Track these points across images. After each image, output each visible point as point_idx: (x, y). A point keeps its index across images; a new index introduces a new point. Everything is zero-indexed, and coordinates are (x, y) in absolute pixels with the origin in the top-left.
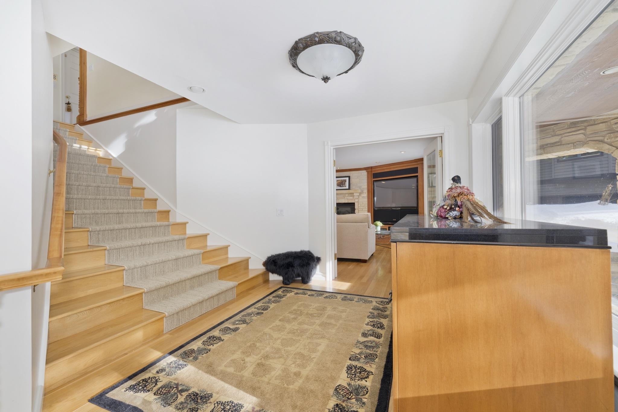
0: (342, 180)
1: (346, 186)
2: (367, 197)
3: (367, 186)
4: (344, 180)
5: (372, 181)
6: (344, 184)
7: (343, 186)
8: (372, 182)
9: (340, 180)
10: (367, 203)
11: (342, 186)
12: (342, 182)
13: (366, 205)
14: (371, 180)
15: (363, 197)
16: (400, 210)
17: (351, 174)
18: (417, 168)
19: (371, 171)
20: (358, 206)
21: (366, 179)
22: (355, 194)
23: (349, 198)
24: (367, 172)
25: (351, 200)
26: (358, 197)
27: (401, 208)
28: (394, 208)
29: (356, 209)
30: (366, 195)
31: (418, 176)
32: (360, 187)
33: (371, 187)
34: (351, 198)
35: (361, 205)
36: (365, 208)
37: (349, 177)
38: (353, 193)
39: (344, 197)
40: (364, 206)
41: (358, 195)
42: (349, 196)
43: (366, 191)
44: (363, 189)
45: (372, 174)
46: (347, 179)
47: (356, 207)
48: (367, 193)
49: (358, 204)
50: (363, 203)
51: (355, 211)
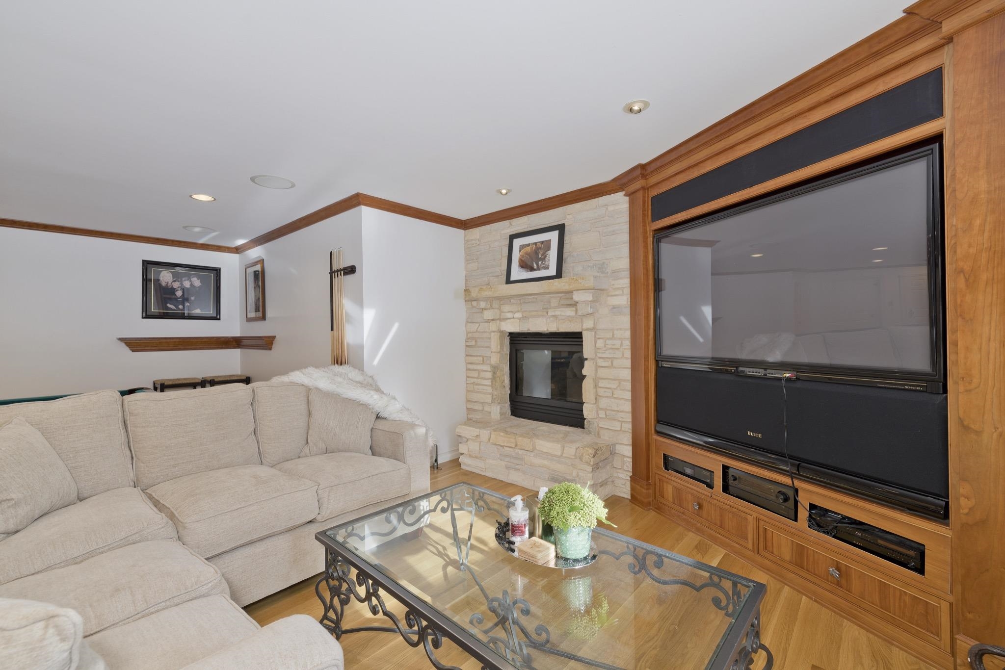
0: (536, 244)
1: (547, 268)
2: (628, 311)
3: (628, 260)
4: (542, 242)
5: (650, 234)
6: (545, 257)
7: (538, 269)
8: (650, 240)
9: (528, 245)
10: (628, 334)
11: (535, 266)
12: (536, 252)
13: (627, 344)
14: (645, 232)
15: (614, 307)
17: (568, 217)
18: (937, 75)
19: (643, 188)
20: (596, 346)
21: (626, 227)
22: (577, 297)
23: (563, 314)
24: (627, 198)
25: (570, 322)
26: (590, 311)
27: (795, 373)
28: (751, 370)
29: (586, 359)
30: (627, 302)
31: (938, 138)
32: (602, 268)
33: (642, 263)
34: (570, 312)
35: (608, 342)
36: (623, 354)
37: (561, 228)
38: (572, 292)
39: (546, 310)
40: (618, 349)
41: (590, 298)
42: (562, 305)
43: (625, 282)
44: (614, 272)
45: (650, 199)
46: (554, 236)
47: (588, 350)
48: (627, 291)
49: (595, 337)
50: (616, 332)
51: (583, 367)
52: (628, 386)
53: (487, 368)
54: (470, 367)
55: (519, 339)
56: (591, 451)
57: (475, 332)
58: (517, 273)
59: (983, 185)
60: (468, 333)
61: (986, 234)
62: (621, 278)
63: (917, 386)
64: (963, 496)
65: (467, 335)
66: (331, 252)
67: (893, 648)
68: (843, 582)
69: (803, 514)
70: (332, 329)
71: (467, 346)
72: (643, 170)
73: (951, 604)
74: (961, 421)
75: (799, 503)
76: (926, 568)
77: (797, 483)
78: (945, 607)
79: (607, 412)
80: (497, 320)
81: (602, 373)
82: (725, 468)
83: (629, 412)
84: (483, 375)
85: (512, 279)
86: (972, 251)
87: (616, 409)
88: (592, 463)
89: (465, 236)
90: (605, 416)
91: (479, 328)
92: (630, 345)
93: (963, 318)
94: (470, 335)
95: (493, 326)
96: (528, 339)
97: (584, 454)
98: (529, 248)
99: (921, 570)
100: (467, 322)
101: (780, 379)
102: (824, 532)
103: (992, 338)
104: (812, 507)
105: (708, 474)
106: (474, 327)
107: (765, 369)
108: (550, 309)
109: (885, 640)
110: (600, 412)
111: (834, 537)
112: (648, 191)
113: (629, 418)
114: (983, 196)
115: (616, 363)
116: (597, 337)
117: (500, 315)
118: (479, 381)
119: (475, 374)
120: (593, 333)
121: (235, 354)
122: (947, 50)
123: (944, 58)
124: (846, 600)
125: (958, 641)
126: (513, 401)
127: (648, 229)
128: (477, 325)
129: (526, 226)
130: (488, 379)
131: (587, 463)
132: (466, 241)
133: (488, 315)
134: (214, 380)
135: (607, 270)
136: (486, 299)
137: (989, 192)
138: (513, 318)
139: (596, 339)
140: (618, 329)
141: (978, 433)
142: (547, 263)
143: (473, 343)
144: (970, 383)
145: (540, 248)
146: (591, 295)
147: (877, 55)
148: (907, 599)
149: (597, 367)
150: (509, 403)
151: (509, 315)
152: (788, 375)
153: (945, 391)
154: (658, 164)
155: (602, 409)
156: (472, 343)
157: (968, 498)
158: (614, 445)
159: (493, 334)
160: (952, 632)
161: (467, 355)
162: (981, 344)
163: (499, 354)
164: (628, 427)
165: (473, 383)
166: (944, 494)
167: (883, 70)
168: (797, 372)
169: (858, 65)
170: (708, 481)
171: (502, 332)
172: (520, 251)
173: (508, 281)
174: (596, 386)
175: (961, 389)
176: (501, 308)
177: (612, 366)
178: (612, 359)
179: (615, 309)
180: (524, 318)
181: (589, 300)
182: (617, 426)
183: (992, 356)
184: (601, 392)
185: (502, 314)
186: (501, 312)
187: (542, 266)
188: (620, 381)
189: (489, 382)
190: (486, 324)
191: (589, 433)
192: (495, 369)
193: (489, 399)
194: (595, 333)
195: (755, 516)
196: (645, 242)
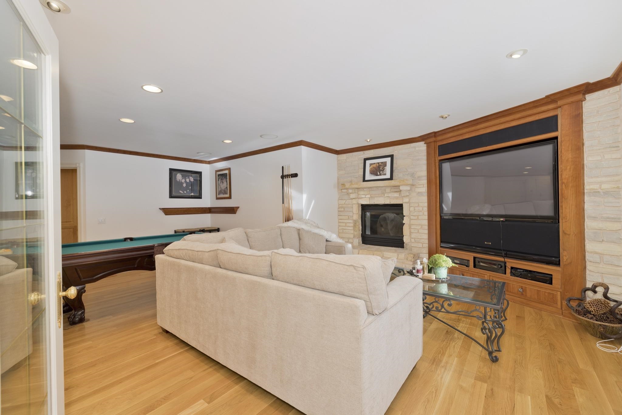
0: (379, 163)
1: (385, 175)
2: (426, 194)
3: (426, 172)
4: (382, 163)
5: (437, 161)
6: (383, 170)
7: (380, 175)
8: (437, 164)
9: (374, 164)
10: (426, 204)
11: (379, 174)
12: (379, 167)
13: (426, 209)
14: (435, 160)
15: (419, 193)
16: (502, 221)
17: (395, 151)
18: (556, 117)
19: (434, 141)
20: (410, 210)
21: (425, 158)
22: (401, 188)
23: (393, 195)
24: (426, 145)
25: (397, 199)
26: (408, 194)
27: (505, 218)
28: (486, 218)
29: (405, 216)
30: (426, 190)
31: (556, 138)
32: (412, 175)
33: (434, 174)
34: (396, 195)
35: (416, 208)
36: (423, 214)
37: (392, 156)
38: (399, 186)
39: (384, 194)
40: (421, 211)
41: (409, 189)
42: (392, 191)
43: (425, 182)
44: (419, 177)
45: (437, 146)
46: (388, 160)
47: (405, 212)
48: (426, 185)
49: (409, 205)
50: (420, 204)
51: (403, 220)
52: (427, 227)
53: (351, 221)
54: (340, 221)
55: (365, 207)
56: (412, 256)
57: (343, 204)
58: (368, 177)
59: (570, 156)
60: (339, 205)
61: (571, 172)
62: (422, 180)
63: (550, 221)
64: (564, 256)
65: (339, 206)
66: (283, 167)
67: (542, 311)
68: (524, 293)
69: (508, 271)
70: (283, 203)
71: (339, 211)
72: (435, 134)
73: (561, 292)
74: (563, 231)
75: (507, 267)
76: (553, 282)
77: (506, 260)
78: (559, 293)
79: (416, 239)
80: (356, 198)
81: (413, 222)
82: (475, 258)
83: (426, 239)
84: (348, 225)
85: (366, 179)
86: (567, 176)
87: (420, 238)
88: (413, 261)
89: (338, 158)
90: (414, 241)
91: (346, 202)
92: (427, 209)
93: (564, 198)
94: (340, 206)
95: (354, 201)
96: (371, 207)
97: (409, 257)
98: (375, 165)
99: (551, 283)
100: (339, 199)
101: (499, 221)
102: (516, 277)
103: (573, 204)
104: (512, 268)
105: (467, 261)
106: (343, 202)
107: (492, 218)
108: (385, 193)
109: (539, 310)
110: (412, 239)
111: (520, 278)
112: (436, 142)
113: (427, 241)
114: (570, 159)
115: (420, 217)
116: (410, 206)
117: (358, 196)
118: (346, 228)
119: (344, 225)
120: (408, 204)
121: (208, 216)
122: (559, 109)
123: (559, 112)
124: (525, 299)
125: (563, 303)
126: (363, 237)
127: (436, 159)
128: (345, 201)
129: (373, 155)
130: (351, 227)
131: (411, 261)
132: (338, 160)
133: (352, 196)
134: (204, 229)
135: (416, 176)
136: (352, 189)
137: (572, 158)
138: (365, 197)
139: (410, 207)
140: (421, 203)
141: (569, 235)
142: (385, 172)
143: (343, 210)
144: (566, 219)
145: (381, 165)
146: (409, 187)
147: (536, 107)
148: (547, 294)
149: (411, 219)
150: (361, 238)
151: (363, 196)
152: (502, 219)
153: (559, 222)
154: (443, 132)
155: (412, 238)
156: (341, 210)
157: (566, 256)
158: (419, 254)
159: (354, 205)
160: (561, 301)
161: (339, 216)
162: (569, 206)
163: (358, 215)
164: (426, 245)
165: (343, 229)
166: (558, 257)
167: (538, 112)
168: (506, 218)
169: (529, 109)
170: (466, 264)
171: (358, 204)
172: (370, 166)
173: (364, 180)
174: (410, 228)
175: (564, 221)
176: (359, 193)
177: (418, 219)
178: (418, 216)
179: (420, 194)
180: (371, 198)
181: (408, 189)
182: (420, 245)
183: (573, 210)
184: (412, 231)
185: (359, 196)
186: (358, 195)
187: (382, 173)
188: (422, 225)
189: (352, 228)
190: (350, 200)
191: (407, 249)
192: (355, 222)
193: (352, 236)
194: (409, 204)
195: (488, 275)
196: (435, 165)
